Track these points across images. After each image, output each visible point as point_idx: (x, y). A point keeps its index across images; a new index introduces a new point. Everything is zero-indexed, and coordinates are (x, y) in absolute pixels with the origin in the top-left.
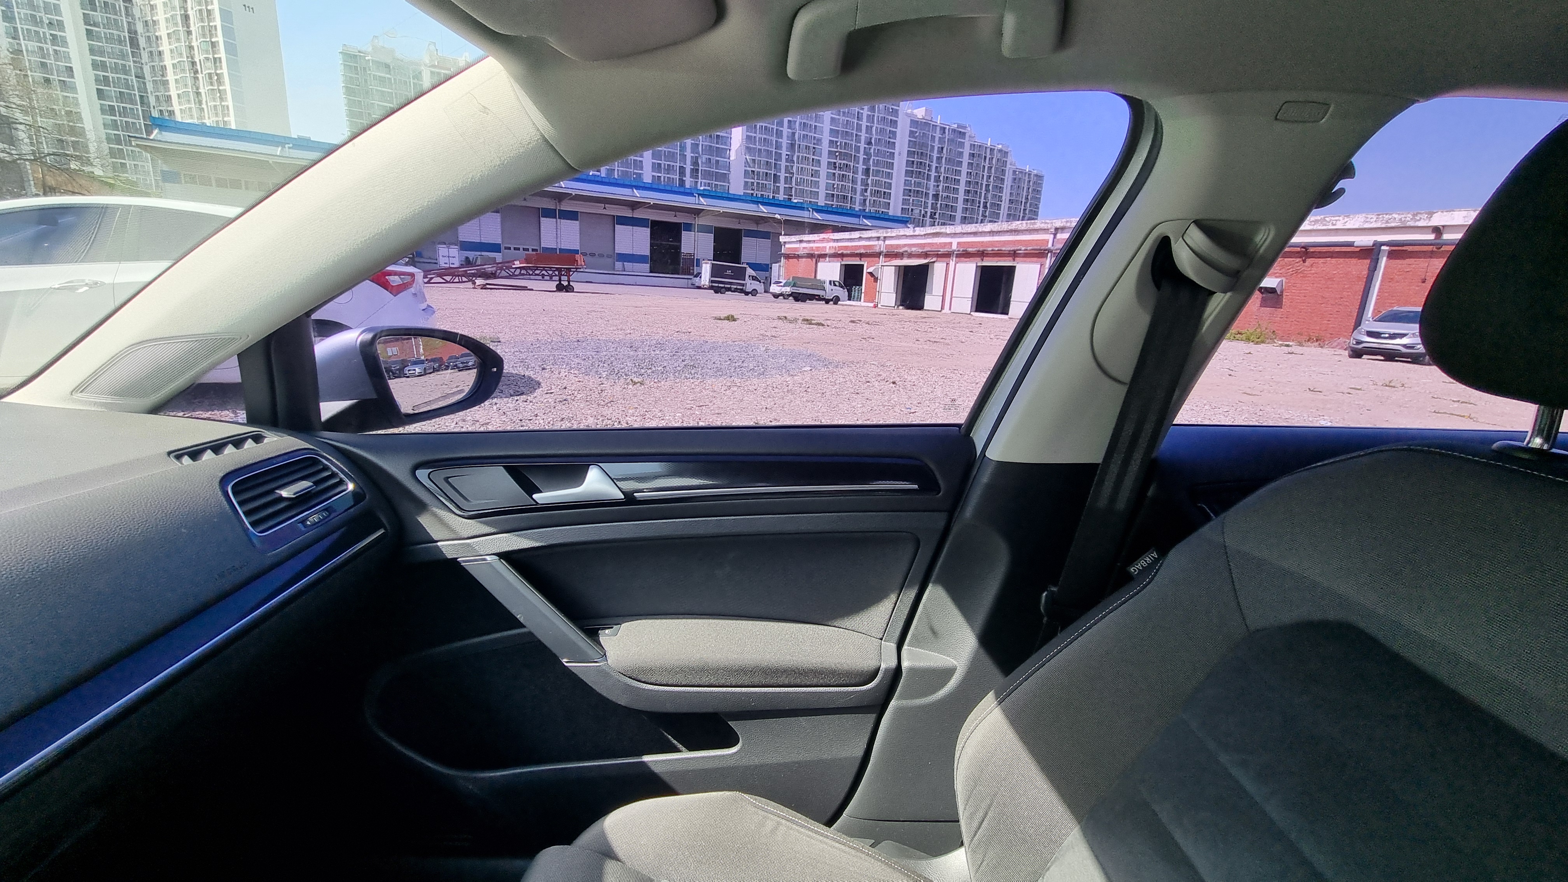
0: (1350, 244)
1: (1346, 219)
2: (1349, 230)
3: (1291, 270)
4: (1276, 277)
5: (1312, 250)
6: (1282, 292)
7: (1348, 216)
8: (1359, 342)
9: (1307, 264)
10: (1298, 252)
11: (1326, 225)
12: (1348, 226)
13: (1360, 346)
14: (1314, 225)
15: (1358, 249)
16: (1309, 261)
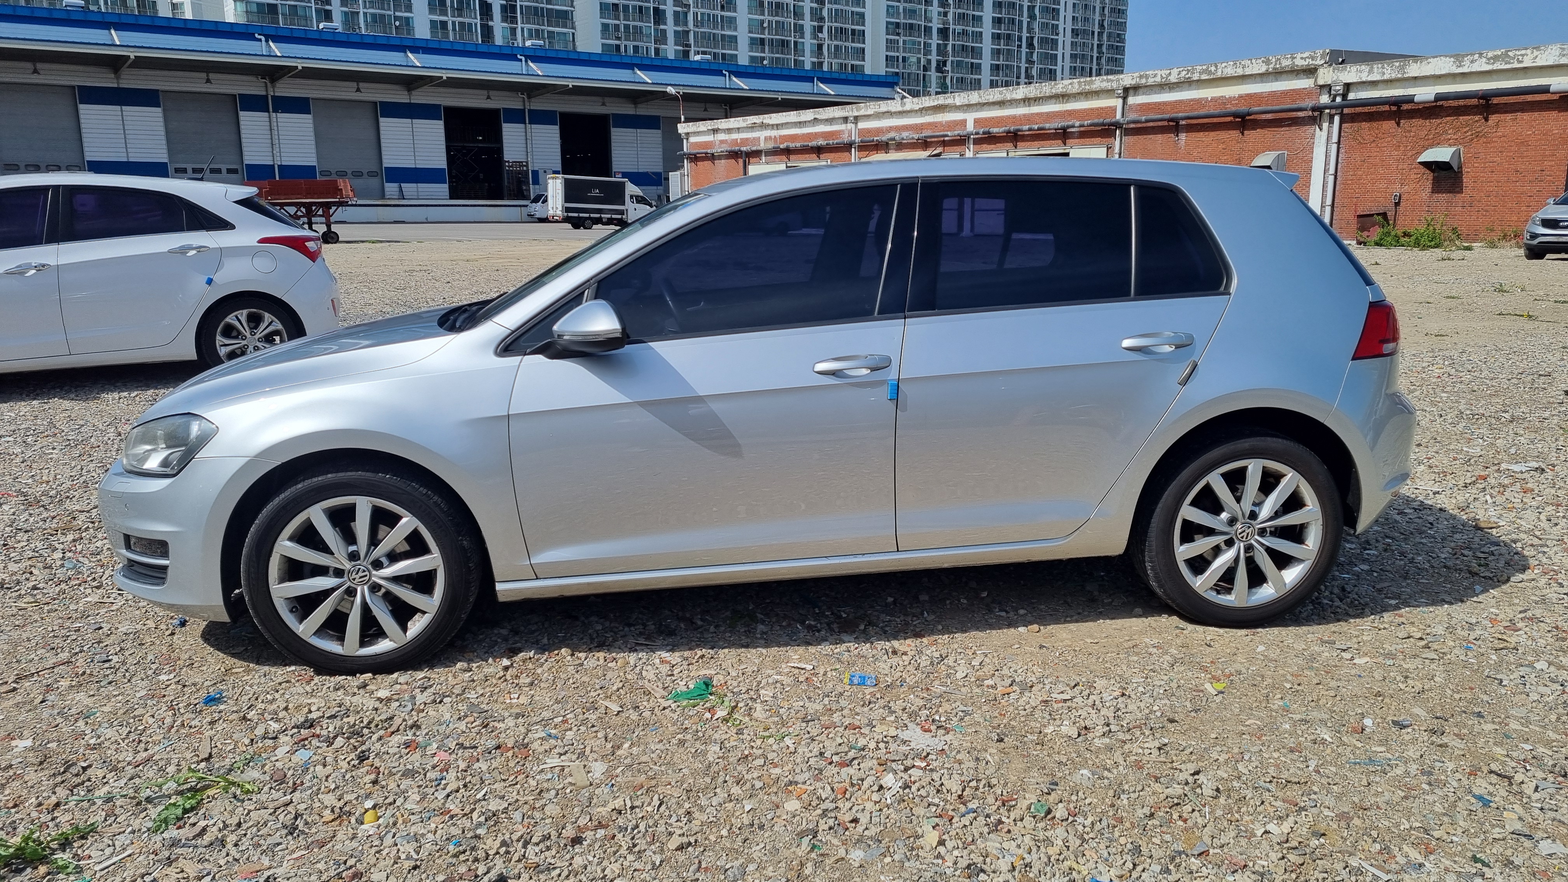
0: (1545, 90)
1: (1536, 53)
2: (1542, 68)
3: (1469, 133)
4: (1450, 145)
5: (1495, 101)
6: (1460, 167)
7: (1537, 48)
8: (1534, 236)
9: (1490, 122)
10: (1476, 106)
11: (1510, 63)
12: (1539, 63)
13: (1535, 242)
14: (1493, 63)
15: (1556, 97)
16: (1494, 118)
